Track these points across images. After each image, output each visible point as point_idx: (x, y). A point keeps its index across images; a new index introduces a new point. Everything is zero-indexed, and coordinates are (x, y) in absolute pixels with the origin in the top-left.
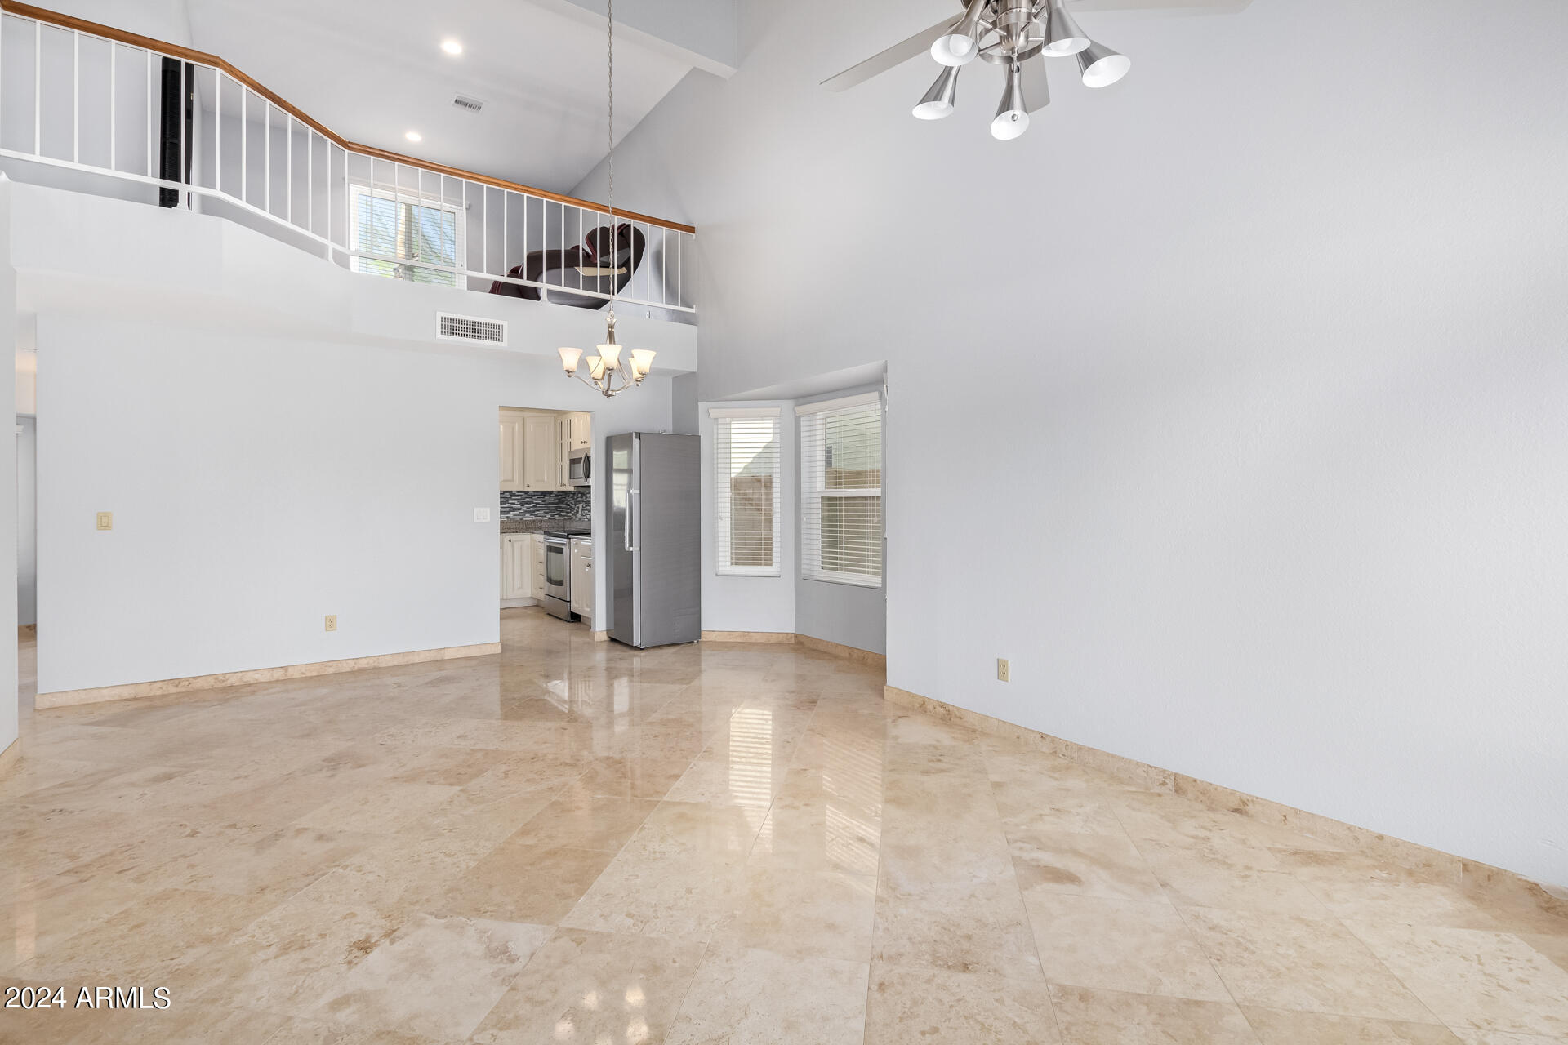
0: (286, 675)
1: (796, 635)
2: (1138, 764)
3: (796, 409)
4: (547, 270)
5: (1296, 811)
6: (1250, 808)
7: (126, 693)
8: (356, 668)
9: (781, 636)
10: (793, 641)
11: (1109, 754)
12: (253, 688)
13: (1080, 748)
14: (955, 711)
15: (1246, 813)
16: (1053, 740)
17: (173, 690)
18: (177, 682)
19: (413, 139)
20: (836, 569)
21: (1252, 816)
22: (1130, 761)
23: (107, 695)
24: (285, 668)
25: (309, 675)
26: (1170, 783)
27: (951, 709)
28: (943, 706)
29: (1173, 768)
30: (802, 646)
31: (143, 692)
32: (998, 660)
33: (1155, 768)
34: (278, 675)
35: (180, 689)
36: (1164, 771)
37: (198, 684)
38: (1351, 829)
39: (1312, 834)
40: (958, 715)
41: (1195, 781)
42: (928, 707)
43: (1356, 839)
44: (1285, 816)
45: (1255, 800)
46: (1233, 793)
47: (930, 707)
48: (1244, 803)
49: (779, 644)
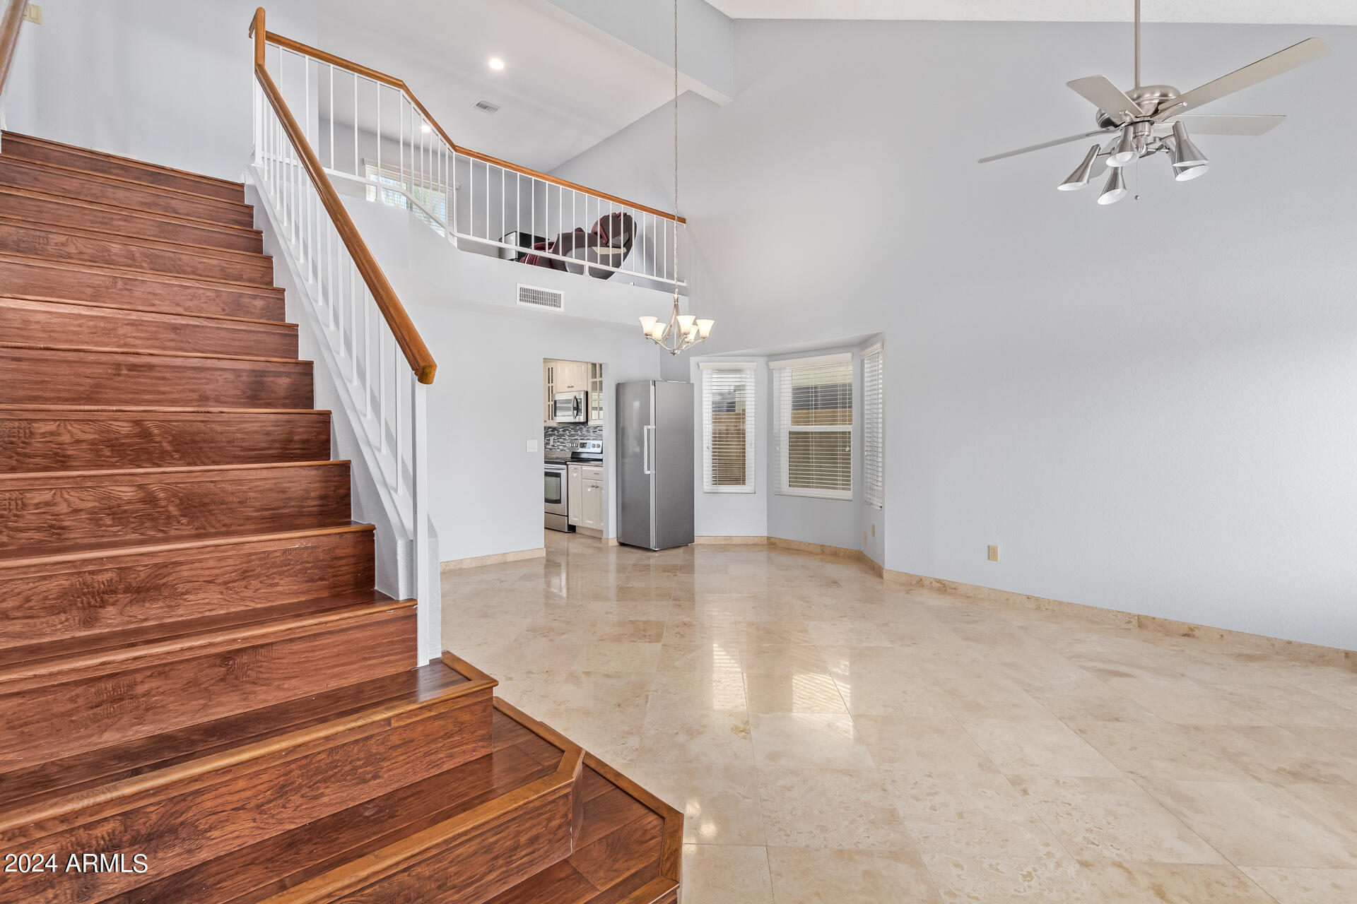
1: (769, 538)
2: (1109, 611)
3: (770, 363)
4: (575, 248)
5: (1230, 632)
6: (1196, 633)
9: (756, 538)
10: (765, 542)
11: (1084, 606)
13: (1060, 603)
14: (951, 584)
15: (1193, 636)
16: (1037, 599)
20: (808, 487)
21: (1197, 638)
22: (1102, 610)
26: (1135, 621)
27: (946, 582)
28: (939, 581)
29: (1135, 610)
30: (772, 545)
32: (989, 546)
33: (1123, 612)
36: (1130, 614)
38: (1268, 639)
39: (1241, 645)
40: (953, 587)
41: (1154, 618)
42: (925, 583)
43: (1273, 645)
44: (1222, 636)
45: (1199, 627)
46: (1183, 624)
47: (927, 583)
48: (1192, 630)
49: (755, 545)
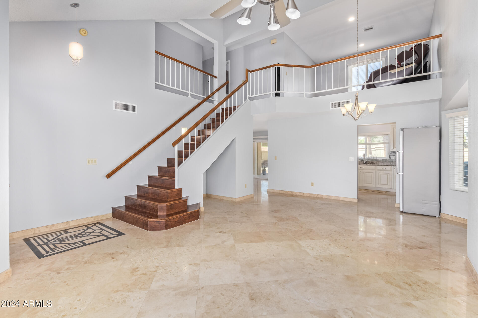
0: (303, 195)
4: (381, 74)
7: (278, 192)
8: (317, 197)
12: (297, 196)
17: (285, 193)
18: (285, 191)
19: (362, 46)
23: (276, 191)
24: (303, 193)
25: (308, 196)
31: (281, 192)
34: (302, 194)
35: (286, 193)
37: (289, 193)
